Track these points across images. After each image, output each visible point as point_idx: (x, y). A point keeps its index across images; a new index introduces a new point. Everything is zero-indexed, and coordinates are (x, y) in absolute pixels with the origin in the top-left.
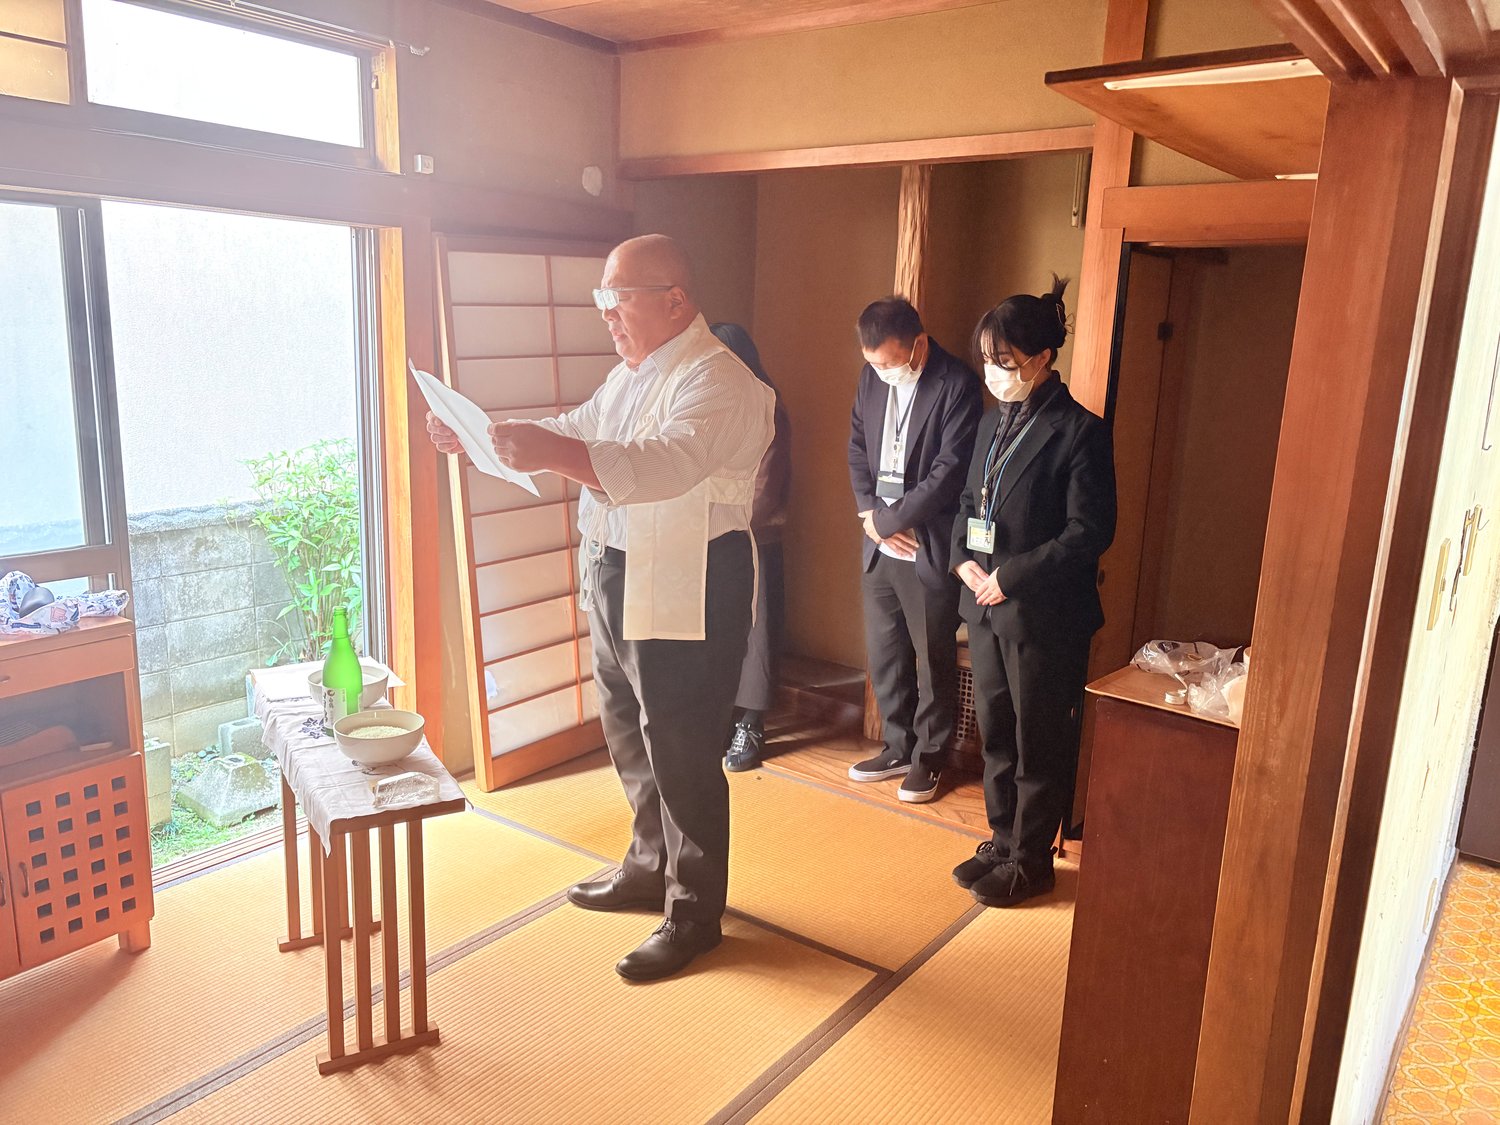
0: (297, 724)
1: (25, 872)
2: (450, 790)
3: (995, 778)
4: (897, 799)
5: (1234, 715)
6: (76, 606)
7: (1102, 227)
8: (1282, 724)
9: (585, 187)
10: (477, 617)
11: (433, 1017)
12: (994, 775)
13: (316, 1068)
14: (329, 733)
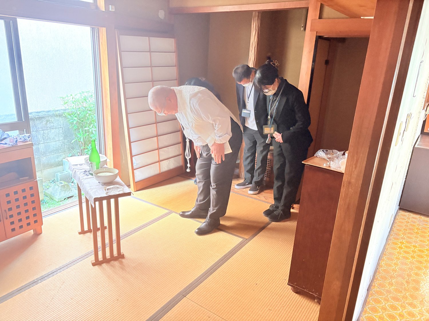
0: (82, 172)
1: (6, 212)
2: (127, 190)
3: (277, 187)
4: (248, 193)
5: (342, 170)
6: (16, 138)
7: (310, 31)
8: (356, 171)
9: (160, 17)
10: (130, 143)
11: (122, 251)
12: (277, 186)
13: (91, 264)
14: (92, 174)
